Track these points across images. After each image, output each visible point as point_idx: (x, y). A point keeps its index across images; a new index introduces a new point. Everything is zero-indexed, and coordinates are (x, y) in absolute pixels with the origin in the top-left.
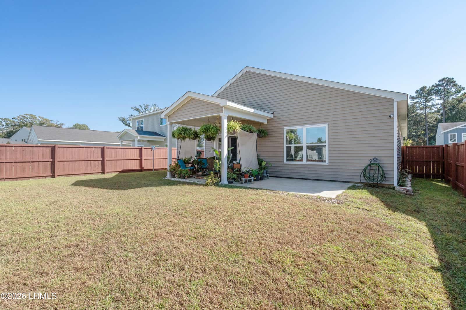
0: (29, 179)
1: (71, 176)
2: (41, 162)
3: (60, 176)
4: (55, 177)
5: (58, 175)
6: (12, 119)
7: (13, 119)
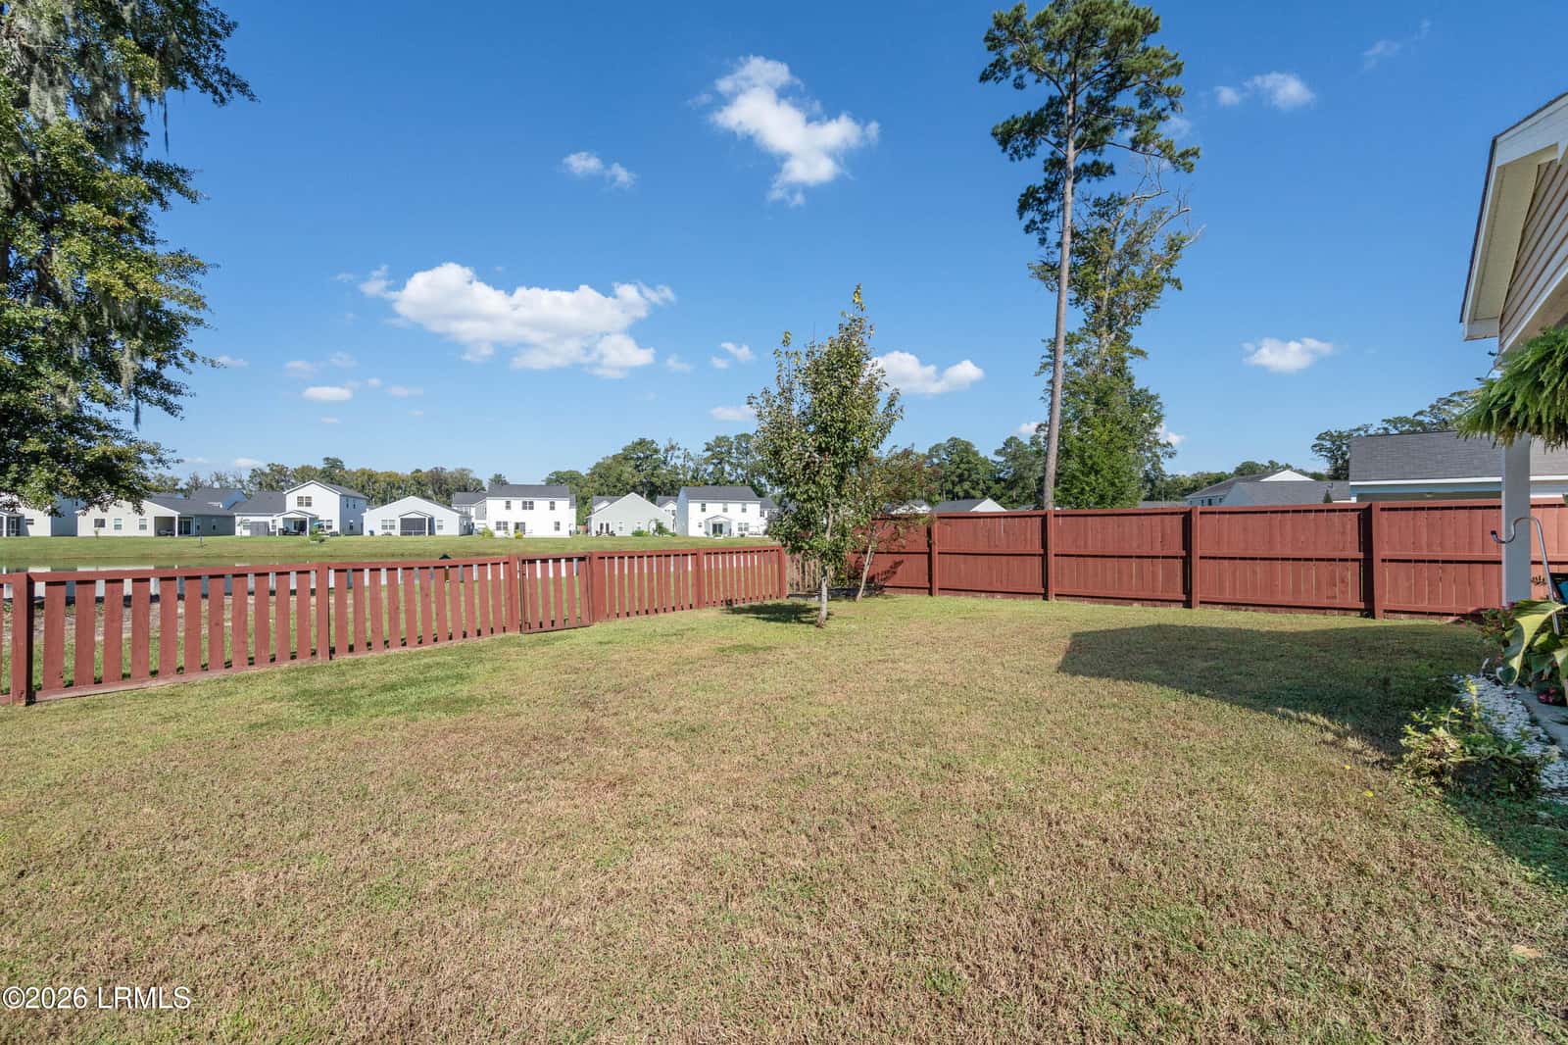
0: (1131, 604)
1: (1244, 608)
2: (1158, 557)
3: (1209, 606)
4: (1190, 607)
5: (1201, 602)
6: (1415, 415)
7: (1418, 418)
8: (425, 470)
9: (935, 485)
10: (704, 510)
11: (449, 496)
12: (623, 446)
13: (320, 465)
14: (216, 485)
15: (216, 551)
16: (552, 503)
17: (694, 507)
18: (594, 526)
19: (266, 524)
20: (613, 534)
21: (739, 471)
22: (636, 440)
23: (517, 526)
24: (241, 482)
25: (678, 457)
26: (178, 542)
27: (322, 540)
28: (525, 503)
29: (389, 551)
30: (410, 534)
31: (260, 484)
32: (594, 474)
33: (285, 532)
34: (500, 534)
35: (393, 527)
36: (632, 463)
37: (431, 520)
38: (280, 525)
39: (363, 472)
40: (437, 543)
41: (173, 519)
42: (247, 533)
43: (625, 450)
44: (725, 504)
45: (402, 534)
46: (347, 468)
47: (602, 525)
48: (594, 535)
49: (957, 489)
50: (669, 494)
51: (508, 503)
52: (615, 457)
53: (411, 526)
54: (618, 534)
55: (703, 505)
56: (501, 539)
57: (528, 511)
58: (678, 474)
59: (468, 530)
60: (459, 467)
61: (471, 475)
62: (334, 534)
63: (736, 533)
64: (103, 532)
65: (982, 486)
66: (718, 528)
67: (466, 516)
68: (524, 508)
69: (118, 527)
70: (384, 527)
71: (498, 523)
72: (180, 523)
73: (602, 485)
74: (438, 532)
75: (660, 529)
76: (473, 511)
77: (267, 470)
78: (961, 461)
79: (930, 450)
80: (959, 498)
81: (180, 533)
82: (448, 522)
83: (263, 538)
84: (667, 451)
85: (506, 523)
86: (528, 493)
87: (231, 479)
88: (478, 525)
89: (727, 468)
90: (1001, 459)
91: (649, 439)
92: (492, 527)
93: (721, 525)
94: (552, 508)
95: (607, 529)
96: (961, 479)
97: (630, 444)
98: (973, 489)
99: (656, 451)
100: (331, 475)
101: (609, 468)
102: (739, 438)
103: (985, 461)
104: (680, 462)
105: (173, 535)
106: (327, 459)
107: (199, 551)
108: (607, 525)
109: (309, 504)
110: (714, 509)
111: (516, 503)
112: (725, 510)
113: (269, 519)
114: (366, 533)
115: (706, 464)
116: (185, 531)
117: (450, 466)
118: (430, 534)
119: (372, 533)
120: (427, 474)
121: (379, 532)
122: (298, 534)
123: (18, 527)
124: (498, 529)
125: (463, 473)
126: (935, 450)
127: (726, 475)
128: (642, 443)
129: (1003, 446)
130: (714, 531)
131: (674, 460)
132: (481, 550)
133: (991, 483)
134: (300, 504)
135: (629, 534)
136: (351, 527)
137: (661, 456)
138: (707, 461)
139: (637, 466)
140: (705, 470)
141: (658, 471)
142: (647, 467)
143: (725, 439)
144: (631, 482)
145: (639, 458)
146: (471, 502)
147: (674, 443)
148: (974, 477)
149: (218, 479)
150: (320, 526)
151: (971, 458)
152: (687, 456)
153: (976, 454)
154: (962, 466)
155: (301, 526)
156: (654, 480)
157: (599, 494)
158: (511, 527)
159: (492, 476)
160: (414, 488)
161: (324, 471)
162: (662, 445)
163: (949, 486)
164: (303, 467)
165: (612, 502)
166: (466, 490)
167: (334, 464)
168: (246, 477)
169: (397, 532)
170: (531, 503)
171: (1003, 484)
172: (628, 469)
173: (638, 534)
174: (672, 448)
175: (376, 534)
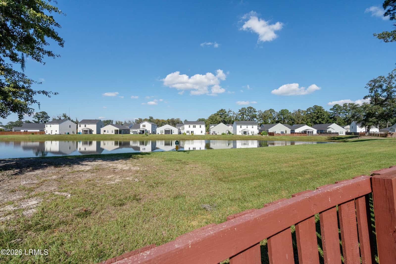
8: (170, 119)
9: (309, 120)
10: (241, 127)
11: (175, 125)
12: (217, 111)
13: (148, 118)
14: (129, 123)
15: (125, 138)
16: (200, 126)
17: (238, 127)
18: (211, 132)
19: (136, 131)
20: (216, 134)
21: (248, 117)
22: (220, 109)
23: (192, 132)
24: (134, 122)
25: (231, 114)
26: (119, 136)
27: (147, 135)
28: (193, 126)
29: (162, 138)
30: (167, 134)
31: (137, 123)
32: (209, 118)
33: (140, 133)
34: (188, 134)
35: (163, 132)
36: (219, 116)
37: (171, 130)
38: (139, 132)
39: (157, 120)
40: (173, 136)
41: (118, 130)
42: (132, 133)
43: (217, 112)
44: (247, 126)
45: (165, 134)
46: (154, 119)
47: (213, 132)
48: (211, 134)
49: (317, 121)
50: (229, 124)
51: (189, 126)
52: (214, 114)
53: (167, 132)
54: (218, 134)
55: (241, 126)
56: (188, 135)
57: (194, 128)
58: (231, 118)
59: (180, 133)
60: (177, 118)
61: (180, 120)
62: (150, 134)
63: (250, 134)
64: (105, 133)
65: (325, 120)
66: (245, 133)
67: (179, 130)
68: (193, 127)
69: (108, 132)
70: (161, 132)
71: (187, 131)
72: (119, 131)
73: (212, 121)
74: (173, 133)
75: (229, 133)
76: (181, 128)
77: (138, 120)
78: (318, 112)
79: (307, 109)
80: (317, 124)
81: (119, 133)
82: (175, 131)
83: (135, 135)
84: (228, 112)
85: (189, 131)
86: (194, 123)
87: (132, 122)
88: (182, 132)
89: (245, 116)
90: (332, 111)
91: (224, 109)
92: (186, 132)
93: (246, 132)
94: (200, 127)
95: (215, 133)
96: (318, 118)
97: (219, 110)
98: (322, 121)
99: (226, 112)
100: (150, 120)
101: (213, 117)
102: (248, 108)
103: (327, 112)
104: (232, 115)
105: (118, 134)
106: (150, 117)
107: (122, 138)
108: (215, 132)
109: (145, 127)
110: (244, 127)
111: (192, 126)
112: (247, 127)
113: (136, 130)
114: (157, 134)
115: (239, 115)
116: (120, 133)
117: (175, 118)
118: (171, 134)
119: (158, 133)
120: (170, 120)
121: (160, 133)
122: (142, 134)
123: (91, 132)
124: (187, 133)
125: (178, 119)
126: (309, 110)
127: (244, 118)
128: (222, 110)
129: (333, 107)
130: (244, 134)
131: (230, 114)
132: (184, 138)
133: (328, 119)
134: (143, 127)
135: (221, 134)
136: (154, 132)
137: (227, 113)
138: (239, 114)
139: (221, 116)
140: (239, 117)
141: (226, 117)
142: (223, 117)
143: (244, 108)
144: (219, 121)
145: (221, 114)
146: (180, 126)
147: (230, 110)
148: (323, 117)
149: (129, 122)
150: (147, 132)
151: (322, 111)
152: (234, 113)
153: (323, 110)
154: (318, 114)
155: (143, 132)
156: (225, 120)
157: (211, 124)
158: (190, 132)
159: (184, 120)
160: (167, 123)
161: (149, 120)
162: (227, 111)
163: (314, 120)
164: (145, 119)
165: (215, 126)
166: (179, 123)
167: (151, 118)
168: (134, 121)
169: (164, 133)
170: (195, 126)
171: (333, 119)
172: (218, 117)
173: (223, 134)
174: (230, 111)
175: (159, 134)
